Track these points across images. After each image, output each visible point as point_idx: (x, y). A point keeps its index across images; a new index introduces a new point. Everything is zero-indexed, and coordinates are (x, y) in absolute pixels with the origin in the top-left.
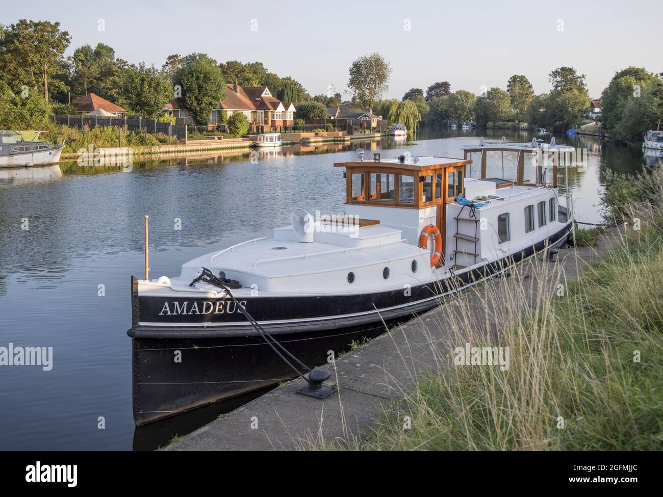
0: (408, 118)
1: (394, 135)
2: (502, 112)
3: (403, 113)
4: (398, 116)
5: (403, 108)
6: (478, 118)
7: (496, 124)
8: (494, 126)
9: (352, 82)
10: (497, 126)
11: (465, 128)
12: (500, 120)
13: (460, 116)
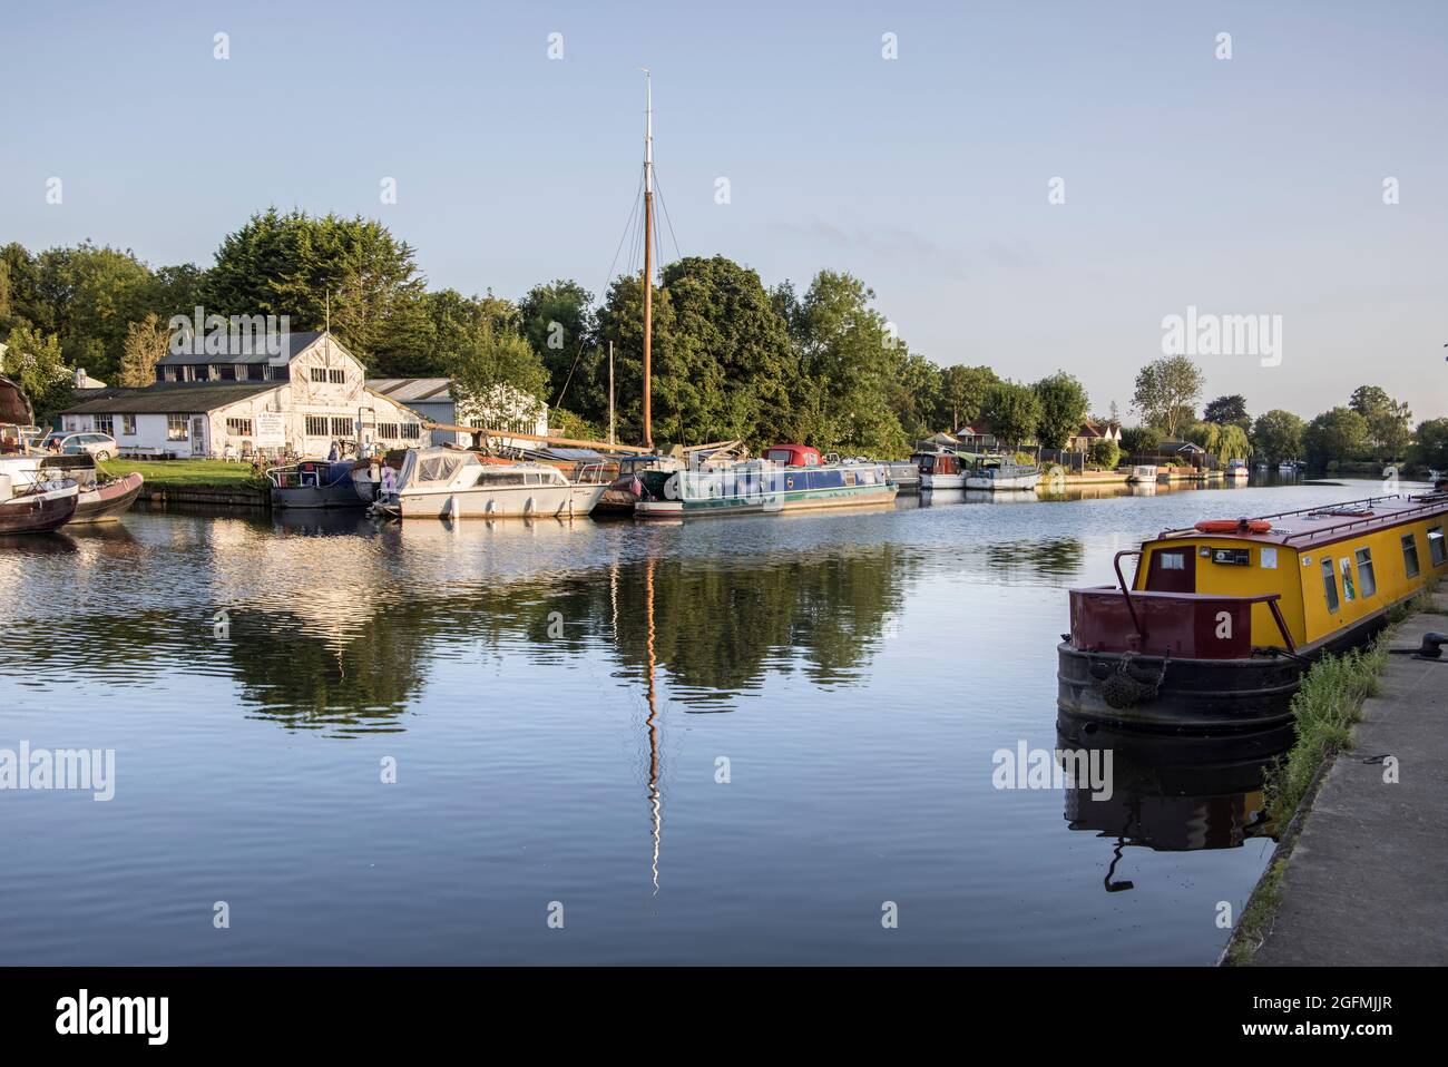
0: (1233, 451)
1: (1234, 475)
2: (1353, 446)
3: (1227, 444)
4: (1220, 448)
5: (1227, 437)
6: (1310, 455)
7: (1343, 464)
8: (1340, 467)
9: (1139, 397)
10: (1346, 467)
11: (1284, 469)
12: (1349, 457)
13: (1275, 451)
